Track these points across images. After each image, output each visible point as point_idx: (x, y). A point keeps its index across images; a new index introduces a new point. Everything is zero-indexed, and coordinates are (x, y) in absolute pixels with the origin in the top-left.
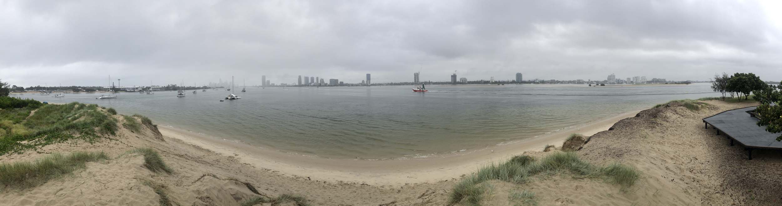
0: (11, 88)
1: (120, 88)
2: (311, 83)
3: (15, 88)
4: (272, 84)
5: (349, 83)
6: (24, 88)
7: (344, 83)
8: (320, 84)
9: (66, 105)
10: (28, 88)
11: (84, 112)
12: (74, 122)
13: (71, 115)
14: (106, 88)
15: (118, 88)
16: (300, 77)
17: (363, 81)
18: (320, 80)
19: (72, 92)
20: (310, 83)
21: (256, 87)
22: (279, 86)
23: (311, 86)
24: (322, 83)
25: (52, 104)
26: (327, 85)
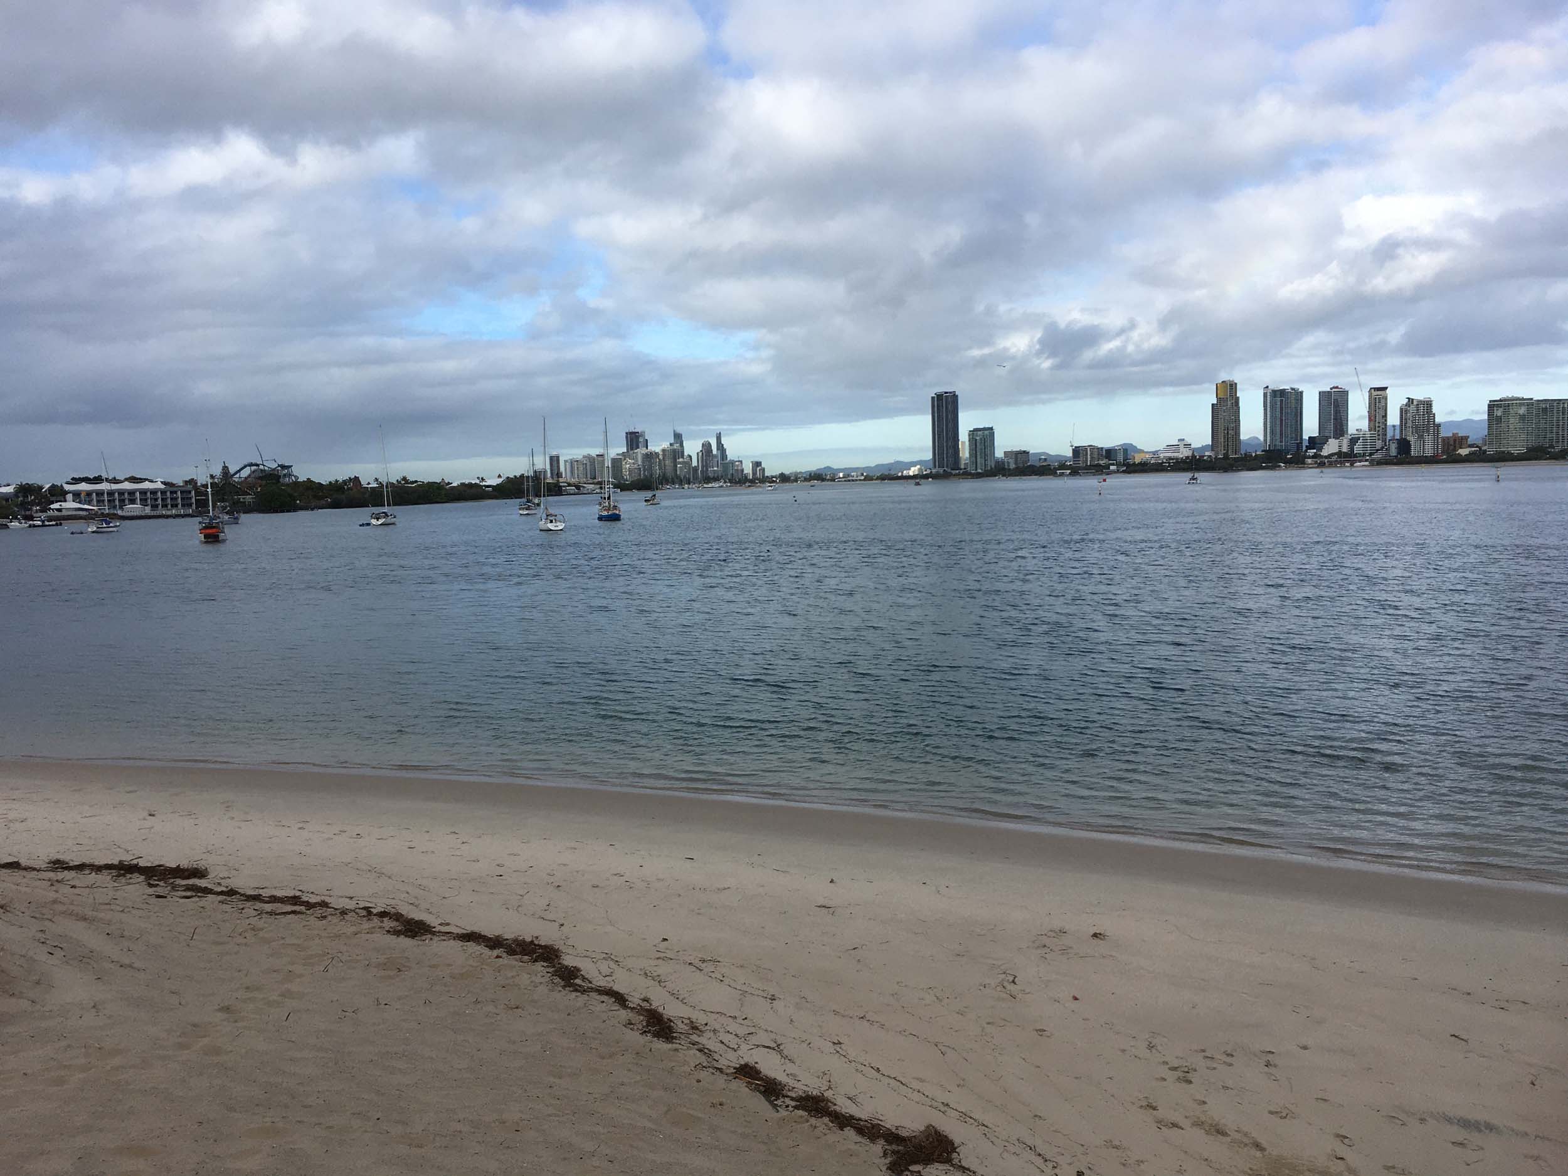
2: (1324, 441)
4: (1008, 454)
8: (1404, 445)
16: (1226, 397)
18: (1403, 411)
20: (1317, 440)
23: (1322, 463)
24: (1421, 437)
26: (1464, 452)
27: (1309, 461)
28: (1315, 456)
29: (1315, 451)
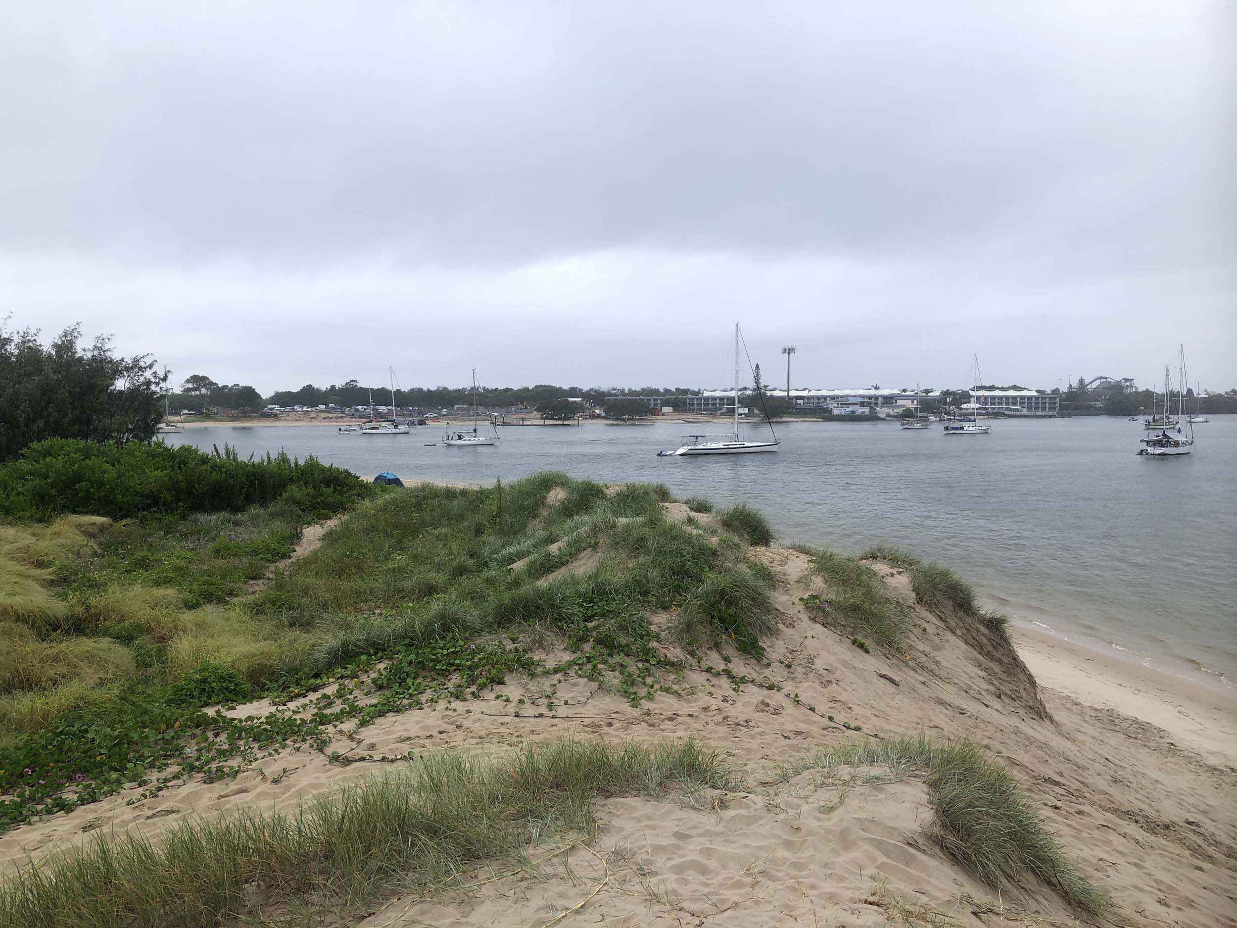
0: (178, 390)
1: (791, 398)
3: (203, 391)
6: (258, 396)
9: (499, 489)
10: (289, 394)
11: (596, 529)
12: (543, 583)
13: (526, 544)
14: (714, 399)
15: (783, 398)
19: (535, 417)
25: (424, 488)
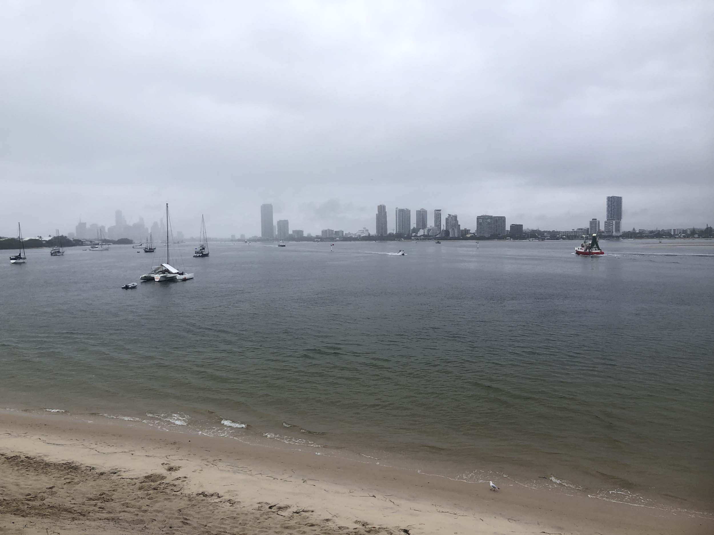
2: (419, 230)
4: (294, 231)
5: (542, 230)
7: (525, 228)
8: (447, 232)
16: (382, 210)
17: (594, 223)
18: (447, 219)
20: (416, 230)
21: (243, 240)
22: (317, 237)
23: (418, 238)
24: (453, 229)
26: (468, 236)
27: (413, 238)
28: (414, 236)
29: (415, 234)
